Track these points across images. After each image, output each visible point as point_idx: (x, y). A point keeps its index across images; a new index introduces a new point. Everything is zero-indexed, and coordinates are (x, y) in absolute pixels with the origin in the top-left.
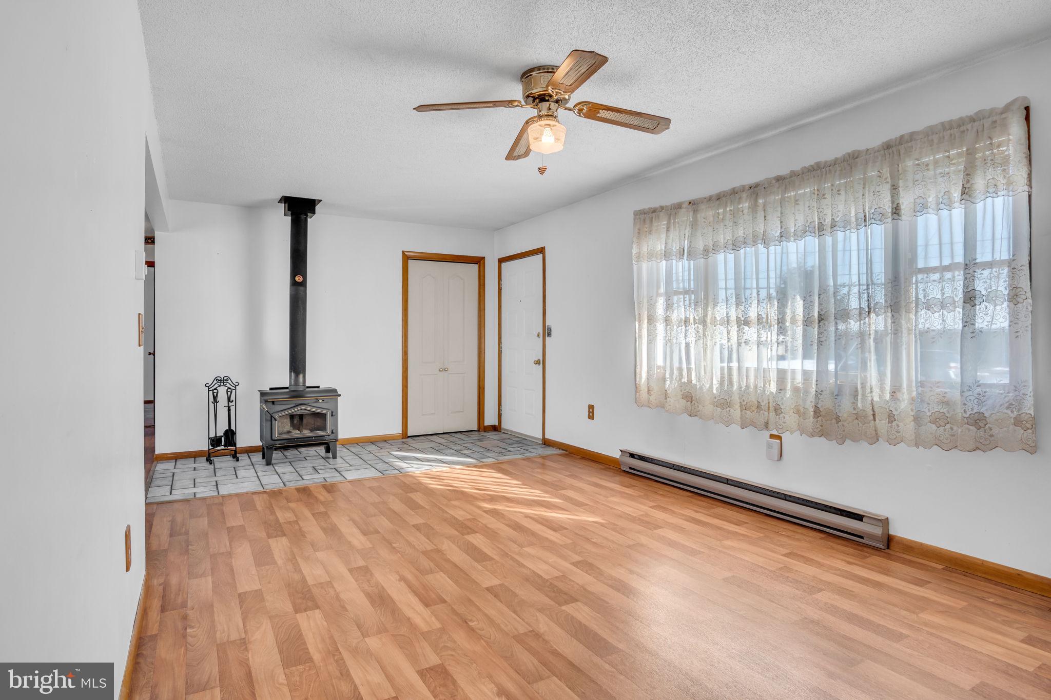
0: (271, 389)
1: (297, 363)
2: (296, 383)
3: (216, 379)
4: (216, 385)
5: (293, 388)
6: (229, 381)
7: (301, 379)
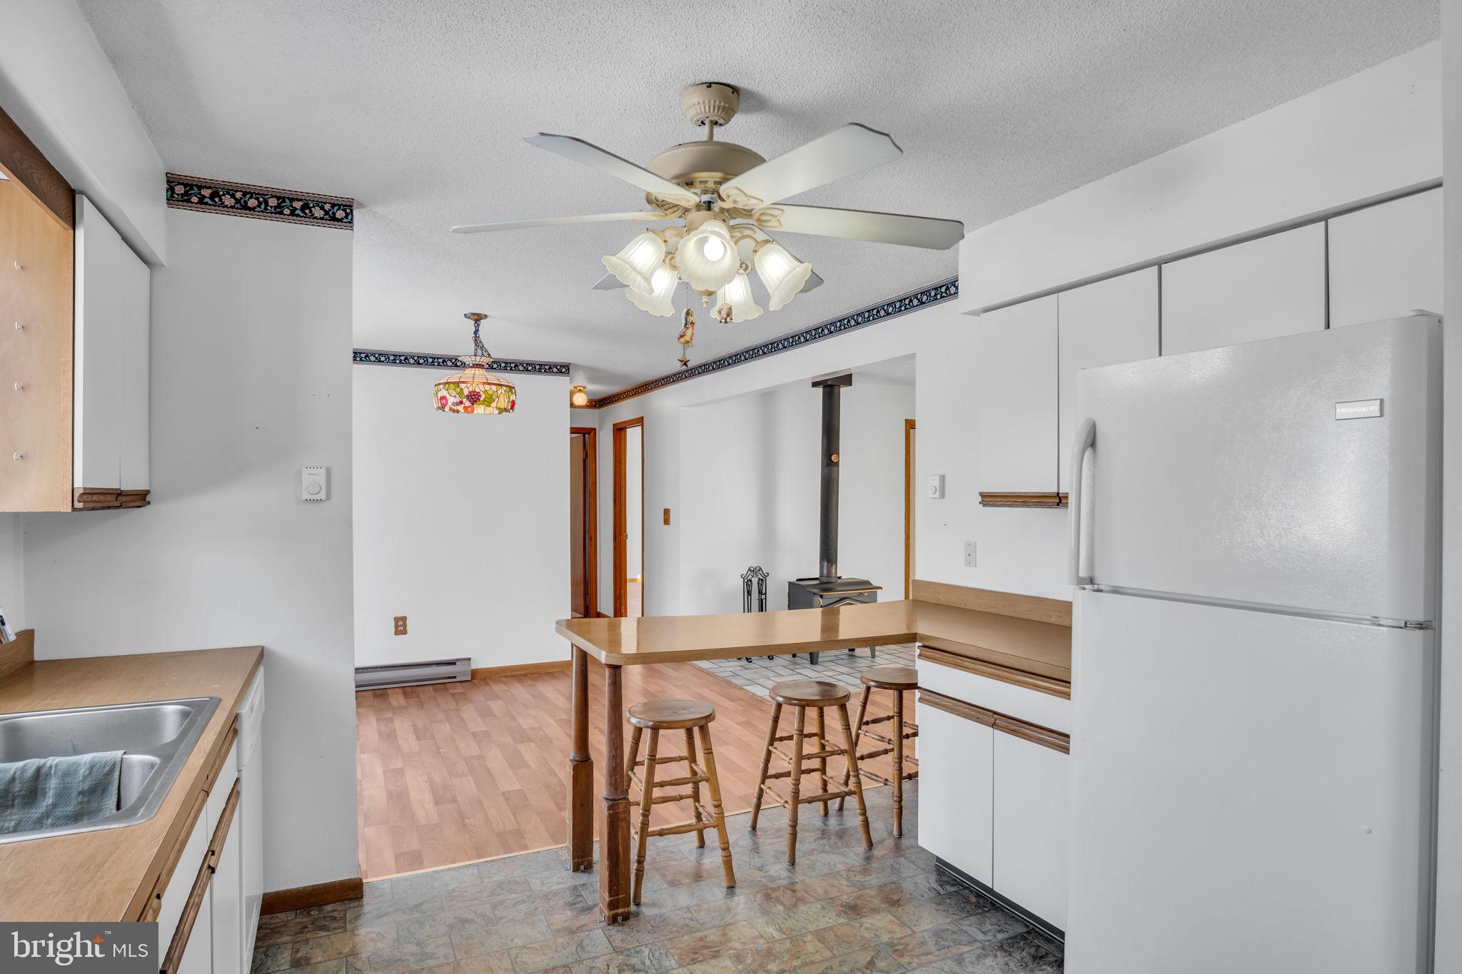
0: (798, 580)
1: (828, 552)
2: (829, 575)
3: (749, 570)
4: (750, 577)
5: (825, 580)
6: (761, 572)
7: (834, 571)
